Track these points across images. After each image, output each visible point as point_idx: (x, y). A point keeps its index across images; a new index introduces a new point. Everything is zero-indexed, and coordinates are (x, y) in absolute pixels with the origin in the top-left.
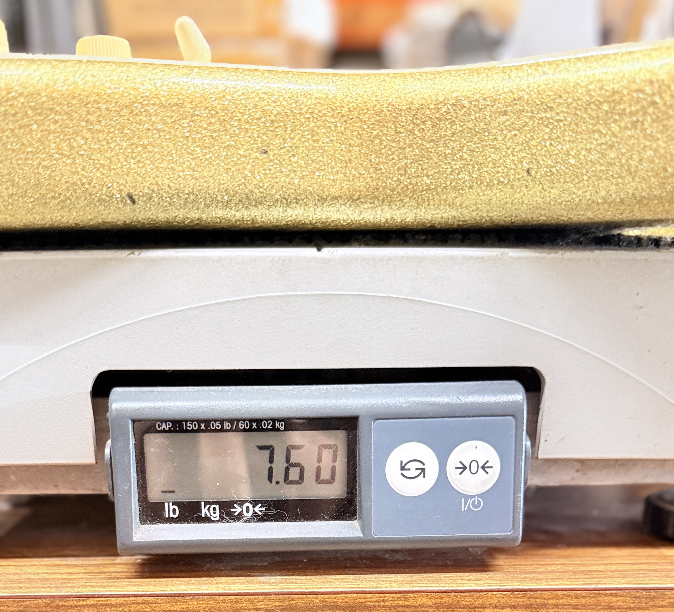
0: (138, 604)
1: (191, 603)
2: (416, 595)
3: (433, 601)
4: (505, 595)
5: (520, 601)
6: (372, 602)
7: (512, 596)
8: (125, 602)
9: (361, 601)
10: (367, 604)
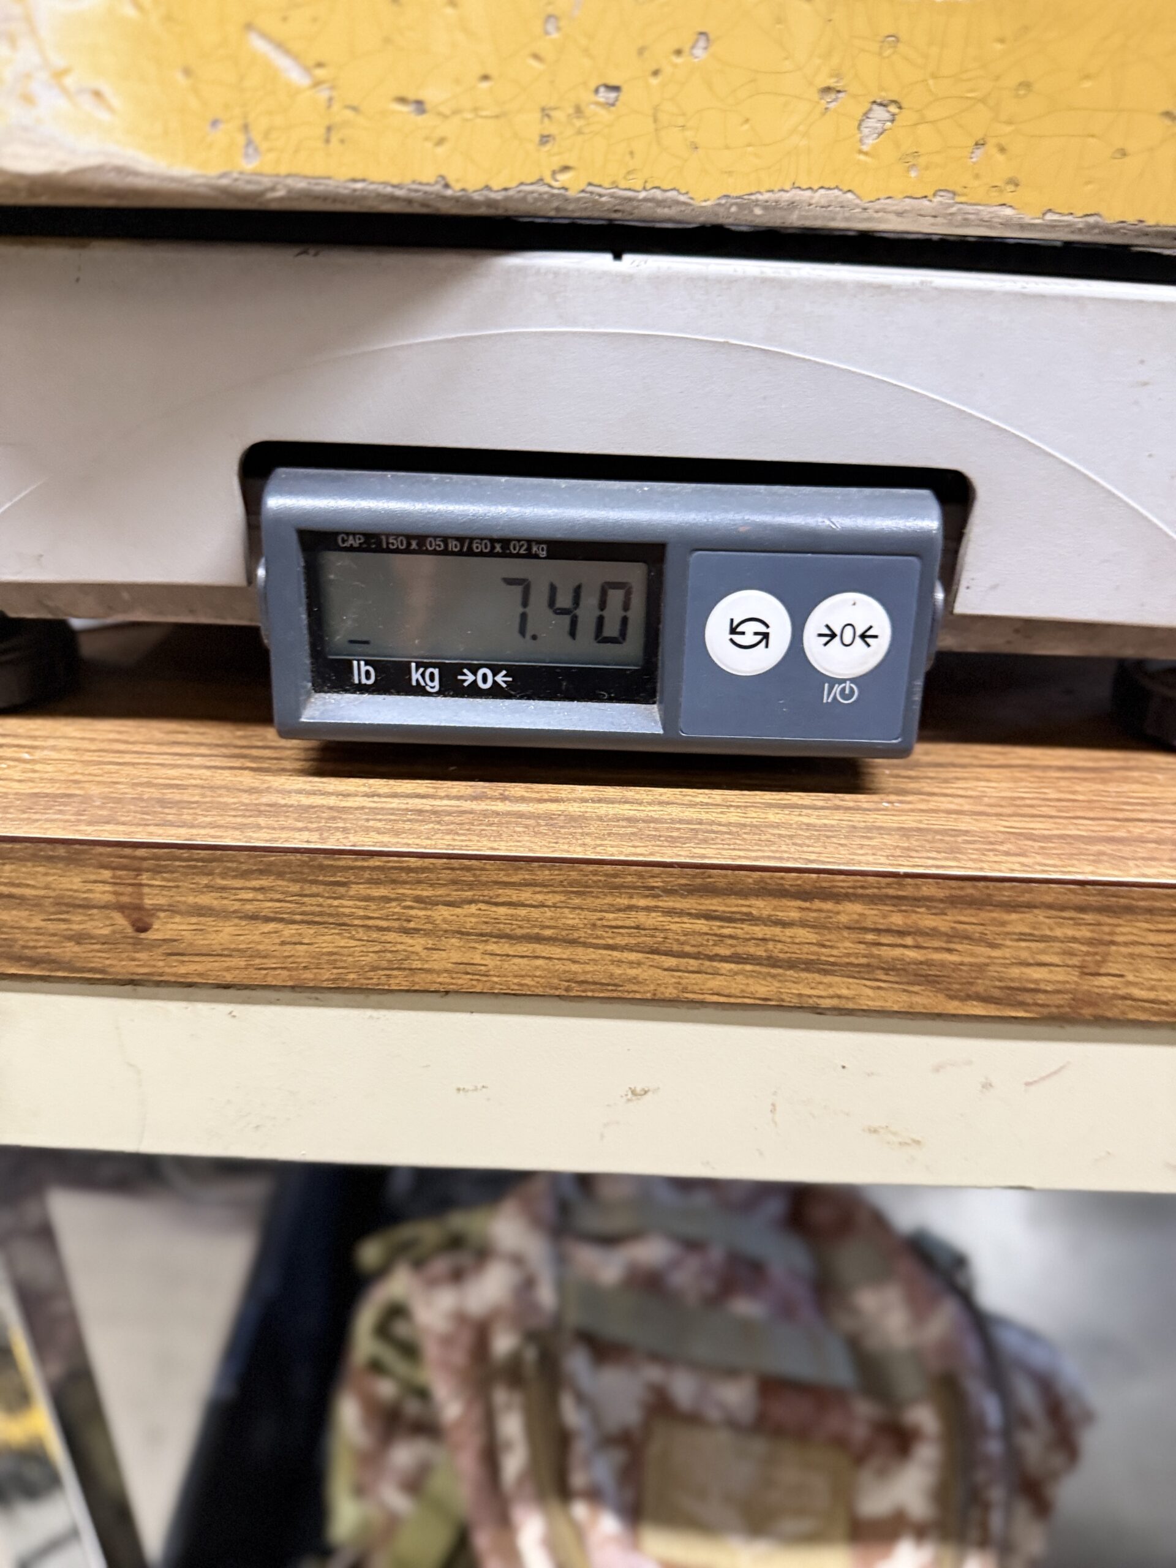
0: (453, 869)
1: (539, 873)
2: (919, 881)
3: (947, 893)
4: (1070, 890)
5: (1092, 900)
6: (842, 887)
7: (1080, 892)
8: (431, 866)
9: (825, 884)
10: (835, 890)
